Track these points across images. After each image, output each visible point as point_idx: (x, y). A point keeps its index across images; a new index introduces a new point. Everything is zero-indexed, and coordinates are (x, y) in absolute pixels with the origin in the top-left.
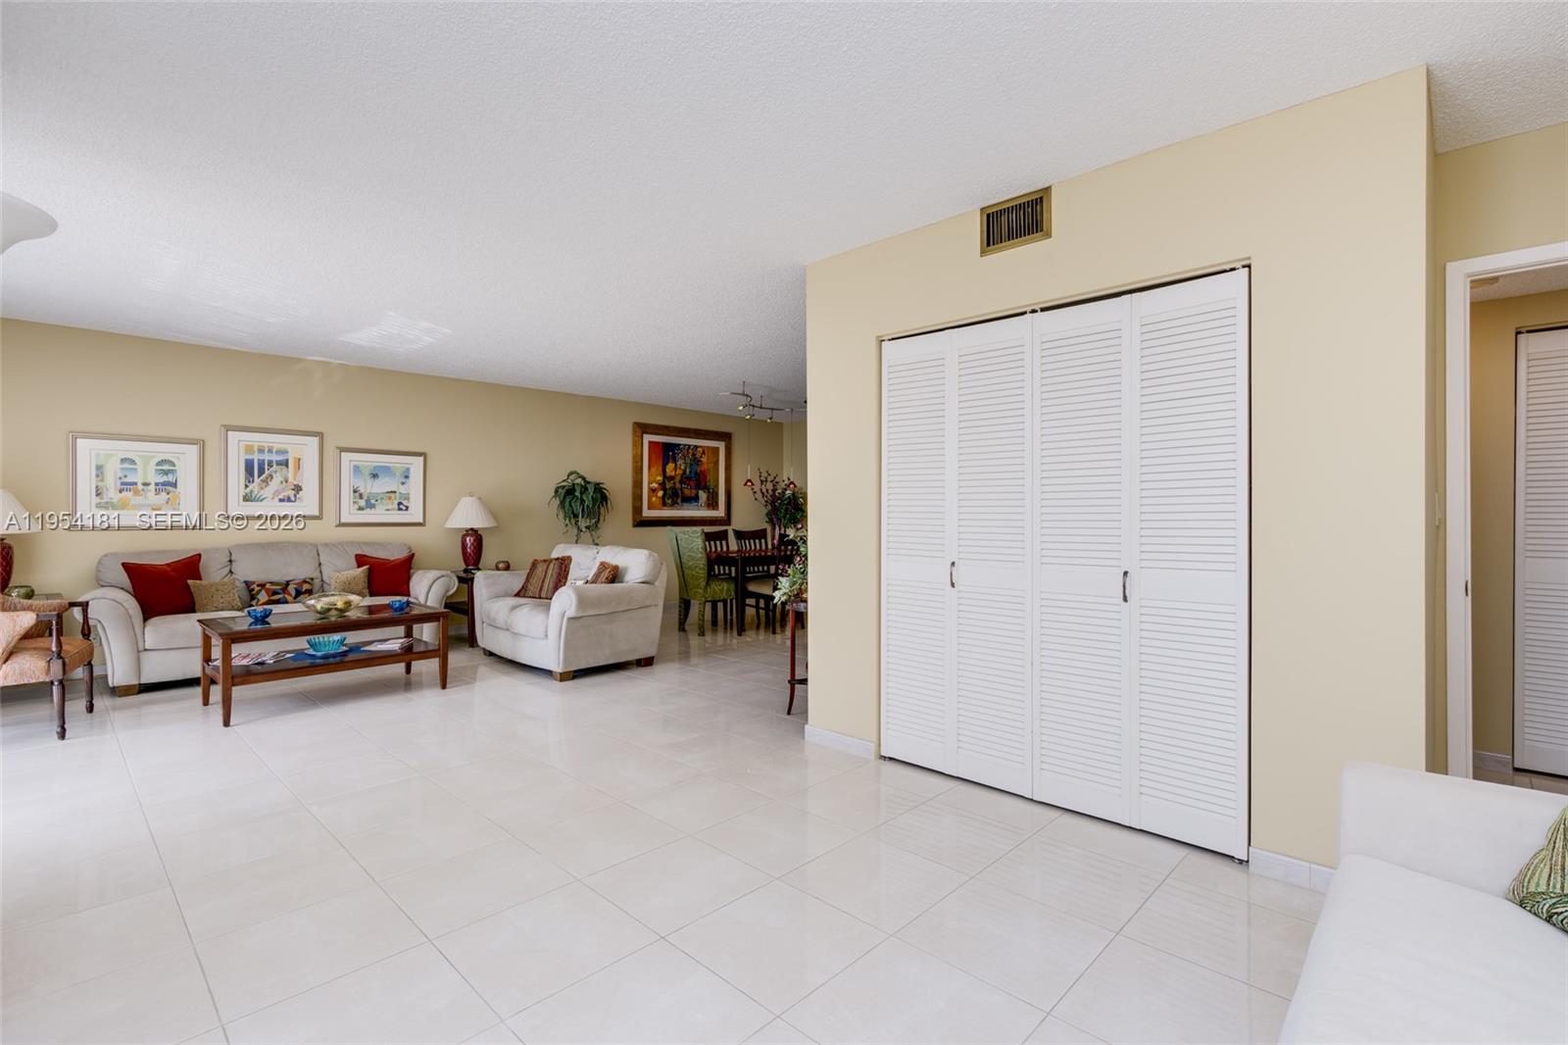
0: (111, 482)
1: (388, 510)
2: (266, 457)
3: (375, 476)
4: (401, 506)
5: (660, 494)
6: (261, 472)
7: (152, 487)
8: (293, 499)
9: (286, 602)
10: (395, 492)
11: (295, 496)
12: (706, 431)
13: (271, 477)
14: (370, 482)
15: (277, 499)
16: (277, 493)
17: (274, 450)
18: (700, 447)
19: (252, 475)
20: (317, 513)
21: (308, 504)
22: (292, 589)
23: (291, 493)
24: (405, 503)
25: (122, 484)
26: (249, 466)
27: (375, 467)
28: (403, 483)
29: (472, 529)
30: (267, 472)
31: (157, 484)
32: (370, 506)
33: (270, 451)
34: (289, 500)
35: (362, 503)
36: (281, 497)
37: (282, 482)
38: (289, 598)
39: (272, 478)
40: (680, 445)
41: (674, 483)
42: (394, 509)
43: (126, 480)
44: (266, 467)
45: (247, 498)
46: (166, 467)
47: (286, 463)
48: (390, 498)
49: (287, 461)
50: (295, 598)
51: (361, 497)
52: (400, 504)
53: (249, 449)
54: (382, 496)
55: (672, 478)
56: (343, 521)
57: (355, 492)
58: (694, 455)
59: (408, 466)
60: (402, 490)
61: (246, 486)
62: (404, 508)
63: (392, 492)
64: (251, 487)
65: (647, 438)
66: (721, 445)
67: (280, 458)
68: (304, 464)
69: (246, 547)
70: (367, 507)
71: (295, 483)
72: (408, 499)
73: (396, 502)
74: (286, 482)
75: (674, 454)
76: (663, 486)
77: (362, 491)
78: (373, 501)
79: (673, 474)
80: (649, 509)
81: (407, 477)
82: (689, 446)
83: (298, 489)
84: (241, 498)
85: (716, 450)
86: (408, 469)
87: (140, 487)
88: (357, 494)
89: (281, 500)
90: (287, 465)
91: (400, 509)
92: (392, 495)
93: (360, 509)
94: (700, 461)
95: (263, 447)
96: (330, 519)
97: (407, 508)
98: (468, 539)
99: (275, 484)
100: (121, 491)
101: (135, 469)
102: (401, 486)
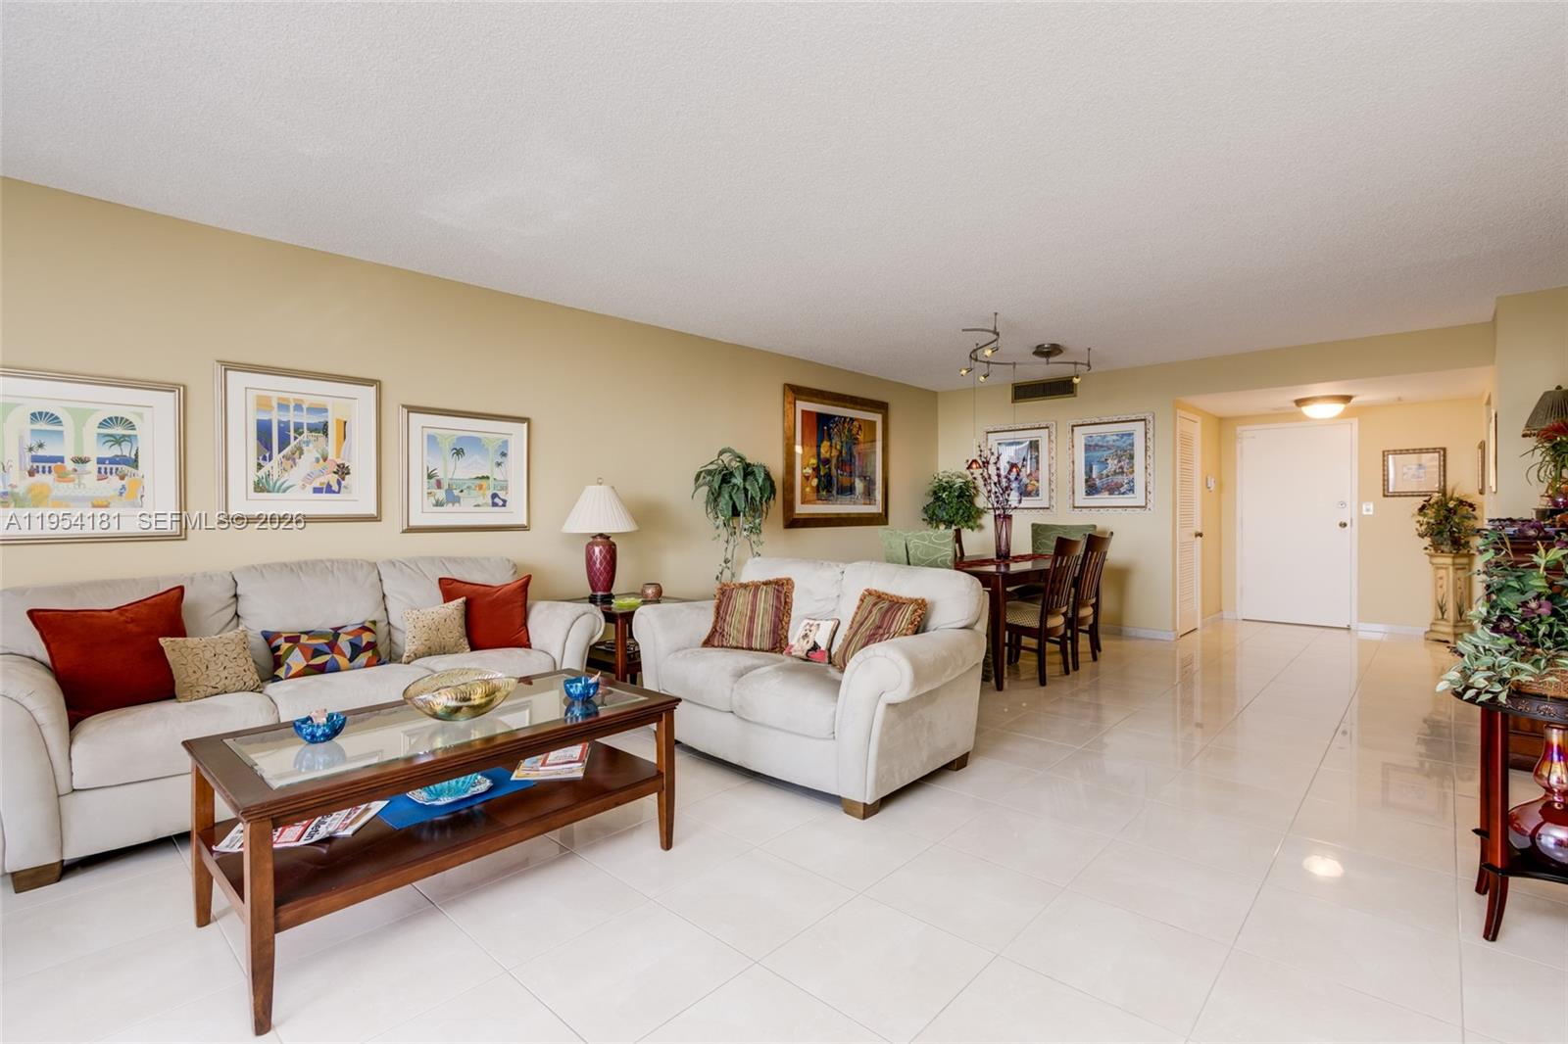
1: (478, 506)
2: (292, 417)
3: (459, 452)
4: (497, 500)
5: (815, 482)
6: (284, 442)
7: (92, 466)
8: (335, 487)
9: (337, 669)
10: (488, 478)
11: (339, 483)
12: (863, 399)
13: (300, 450)
14: (451, 461)
15: (310, 488)
16: (310, 477)
17: (305, 407)
18: (856, 420)
19: (269, 447)
20: (373, 511)
21: (360, 496)
22: (344, 642)
23: (333, 479)
24: (501, 494)
25: (35, 459)
26: (263, 432)
27: (460, 439)
28: (499, 464)
29: (601, 535)
30: (293, 443)
31: (101, 461)
32: (453, 499)
33: (298, 407)
34: (329, 489)
35: (441, 494)
36: (317, 484)
37: (317, 460)
38: (342, 661)
39: (301, 453)
40: (835, 416)
41: (830, 468)
42: (486, 504)
43: (41, 453)
44: (292, 434)
45: (260, 487)
46: (118, 431)
47: (324, 429)
48: (481, 487)
49: (326, 425)
50: (351, 660)
51: (439, 485)
52: (494, 496)
53: (263, 403)
54: (469, 484)
55: (827, 462)
56: (413, 523)
57: (430, 477)
58: (850, 431)
59: (505, 437)
60: (497, 474)
61: (260, 466)
62: (501, 503)
63: (483, 478)
64: (267, 466)
65: (803, 405)
66: (877, 418)
67: (315, 419)
68: (354, 431)
69: (260, 570)
70: (448, 502)
71: (339, 462)
72: (505, 488)
73: (489, 494)
74: (325, 460)
75: (829, 429)
76: (816, 470)
77: (440, 474)
78: (456, 492)
79: (828, 456)
80: (802, 503)
81: (504, 455)
82: (845, 418)
83: (343, 471)
84: (251, 487)
85: (873, 424)
86: (506, 442)
87: (69, 465)
88: (433, 481)
89: (317, 490)
90: (325, 433)
91: (495, 505)
92: (484, 482)
93: (438, 504)
94: (857, 439)
95: (287, 400)
96: (393, 519)
97: (505, 501)
98: (597, 550)
99: (307, 462)
100: (31, 473)
101: (62, 432)
102: (496, 469)
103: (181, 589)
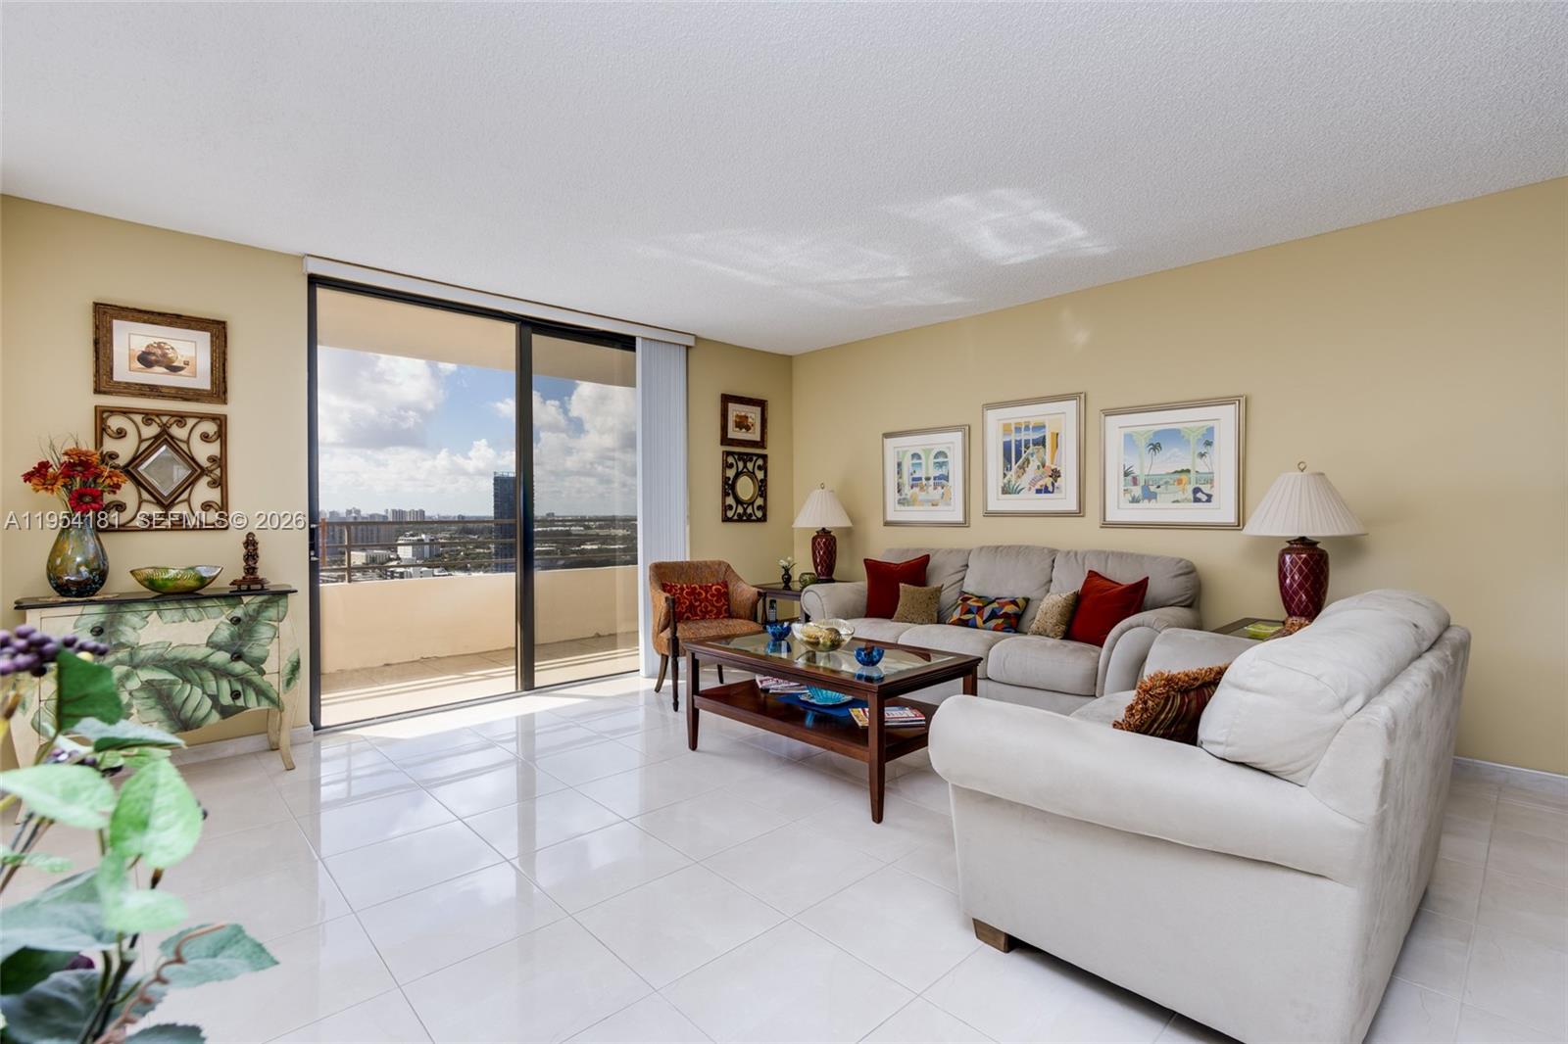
0: (906, 479)
1: (1177, 501)
2: (1023, 436)
3: (1155, 447)
4: (1199, 495)
6: (1018, 456)
7: (932, 482)
8: (1050, 489)
9: (975, 626)
10: (1188, 471)
11: (1053, 485)
13: (1028, 461)
14: (1148, 456)
15: (1033, 490)
16: (1033, 482)
17: (1031, 427)
19: (1010, 462)
20: (1076, 508)
21: (1065, 498)
22: (987, 611)
23: (1048, 481)
24: (1206, 488)
25: (914, 479)
26: (1007, 447)
27: (1157, 433)
28: (1202, 455)
29: (1302, 540)
30: (1024, 456)
31: (935, 478)
32: (1150, 496)
33: (1027, 428)
34: (1046, 490)
35: (1137, 491)
36: (1038, 487)
37: (1038, 467)
38: (979, 621)
39: (1029, 463)
42: (1186, 500)
43: (915, 476)
44: (1023, 449)
45: (1006, 490)
46: (941, 460)
47: (1041, 442)
48: (1180, 482)
49: (1044, 438)
50: (984, 622)
51: (1135, 481)
52: (1196, 490)
53: (1006, 429)
54: (1167, 478)
56: (1110, 519)
57: (1126, 474)
59: (1210, 424)
60: (1201, 466)
61: (1005, 475)
62: (1204, 498)
63: (1182, 471)
64: (1009, 474)
67: (1037, 435)
68: (1062, 441)
70: (1144, 498)
71: (1053, 467)
72: (1211, 482)
73: (1190, 489)
74: (1044, 466)
77: (1136, 471)
78: (1153, 489)
81: (1209, 444)
83: (1056, 474)
84: (1000, 489)
86: (1211, 430)
87: (924, 482)
88: (1129, 478)
89: (1038, 491)
90: (1044, 446)
91: (1197, 500)
92: (1184, 477)
93: (1135, 500)
95: (1020, 423)
96: (1091, 516)
97: (1209, 498)
99: (1032, 470)
100: (912, 488)
101: (920, 464)
102: (1198, 461)
103: (928, 556)
